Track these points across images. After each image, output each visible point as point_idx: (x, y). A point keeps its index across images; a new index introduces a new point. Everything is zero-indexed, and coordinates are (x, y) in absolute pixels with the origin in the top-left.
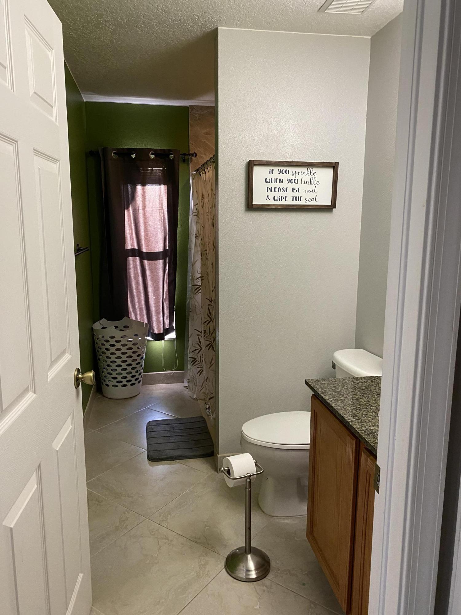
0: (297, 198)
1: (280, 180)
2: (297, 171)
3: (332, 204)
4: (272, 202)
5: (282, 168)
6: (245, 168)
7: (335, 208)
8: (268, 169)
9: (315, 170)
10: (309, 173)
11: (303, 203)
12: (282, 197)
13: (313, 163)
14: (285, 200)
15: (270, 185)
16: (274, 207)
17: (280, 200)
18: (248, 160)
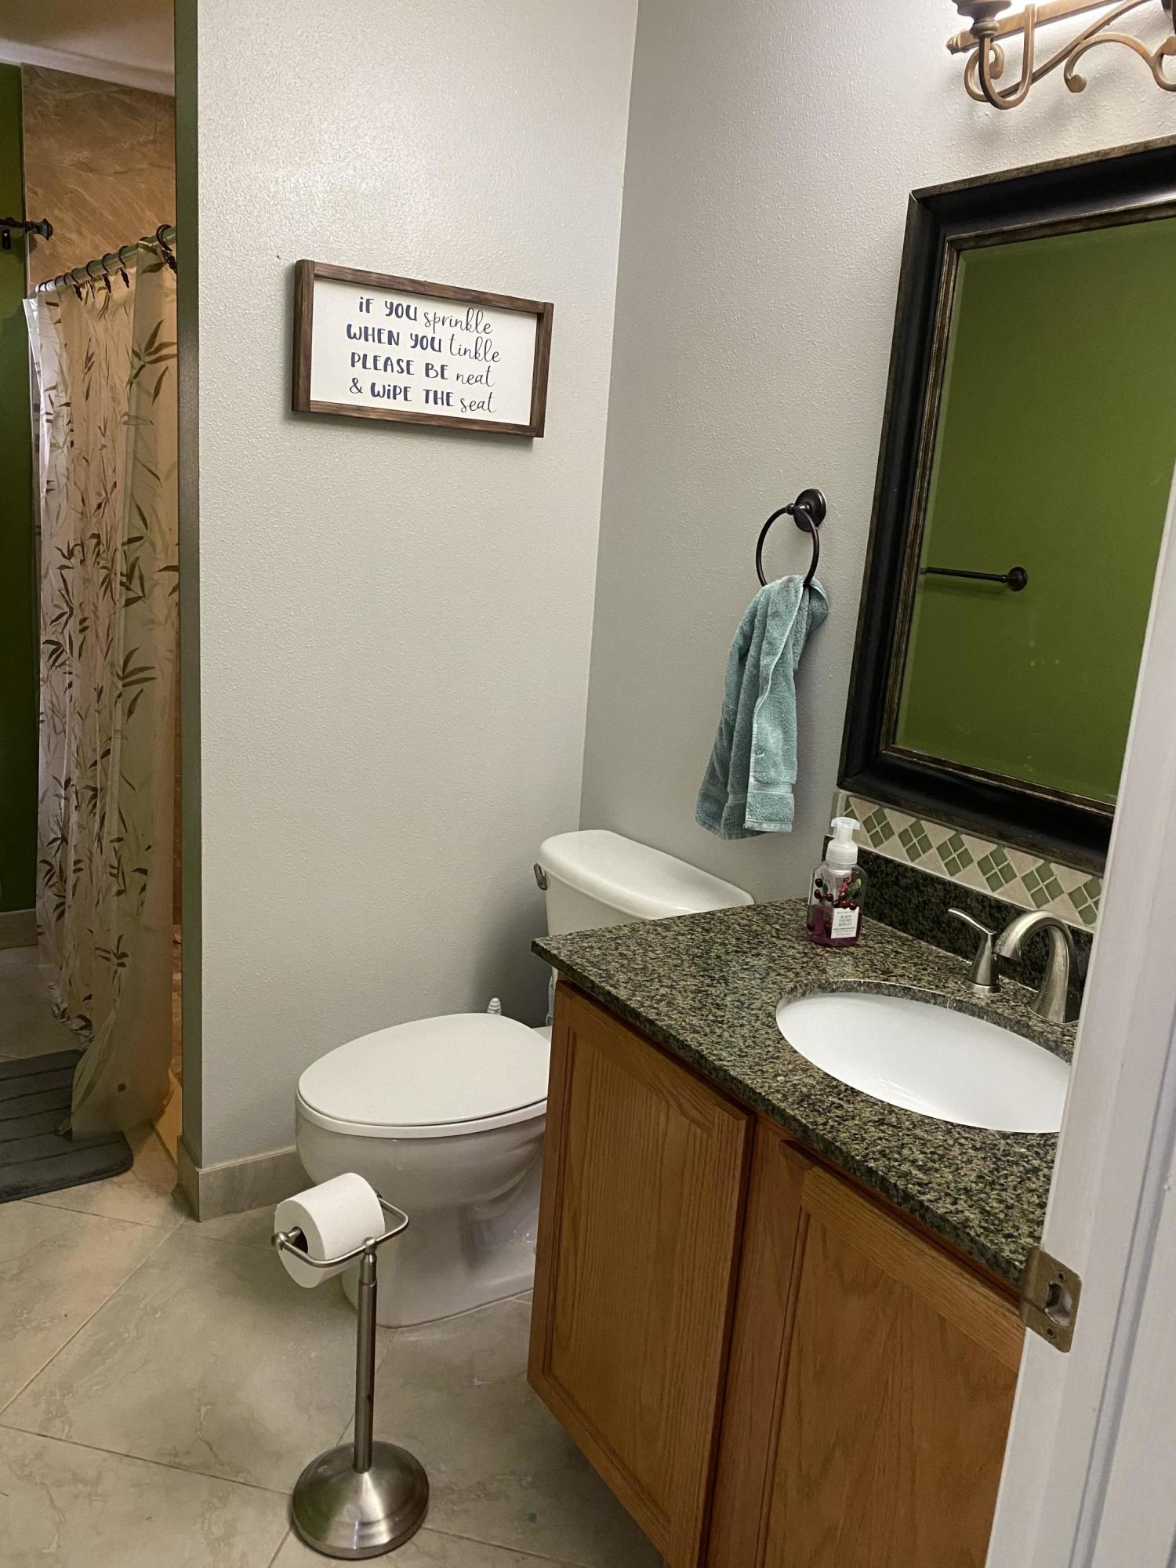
0: (439, 396)
1: (390, 332)
2: (440, 315)
3: (534, 424)
4: (365, 400)
5: (396, 300)
6: (283, 283)
7: (541, 435)
8: (355, 296)
9: (488, 317)
10: (473, 323)
11: (454, 411)
12: (395, 387)
13: (486, 296)
14: (406, 399)
15: (361, 347)
16: (373, 416)
17: (389, 397)
18: (295, 261)
